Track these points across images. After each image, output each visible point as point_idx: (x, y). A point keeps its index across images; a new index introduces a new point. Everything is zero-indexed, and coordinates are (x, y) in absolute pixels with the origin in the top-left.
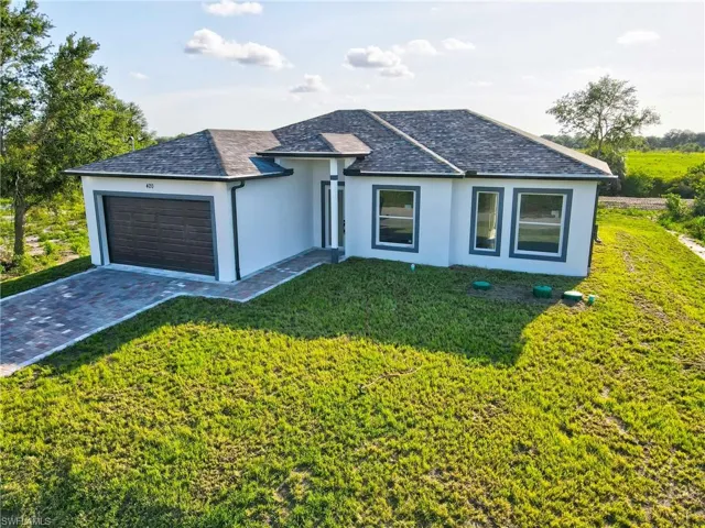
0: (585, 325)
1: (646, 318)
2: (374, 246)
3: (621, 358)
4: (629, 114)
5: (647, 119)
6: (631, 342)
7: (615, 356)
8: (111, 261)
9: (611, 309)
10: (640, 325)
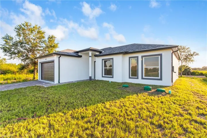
0: (162, 102)
1: (200, 102)
2: (103, 77)
3: (181, 126)
4: (189, 53)
5: (195, 54)
6: (190, 114)
7: (175, 124)
8: (42, 79)
9: (179, 97)
10: (197, 105)
